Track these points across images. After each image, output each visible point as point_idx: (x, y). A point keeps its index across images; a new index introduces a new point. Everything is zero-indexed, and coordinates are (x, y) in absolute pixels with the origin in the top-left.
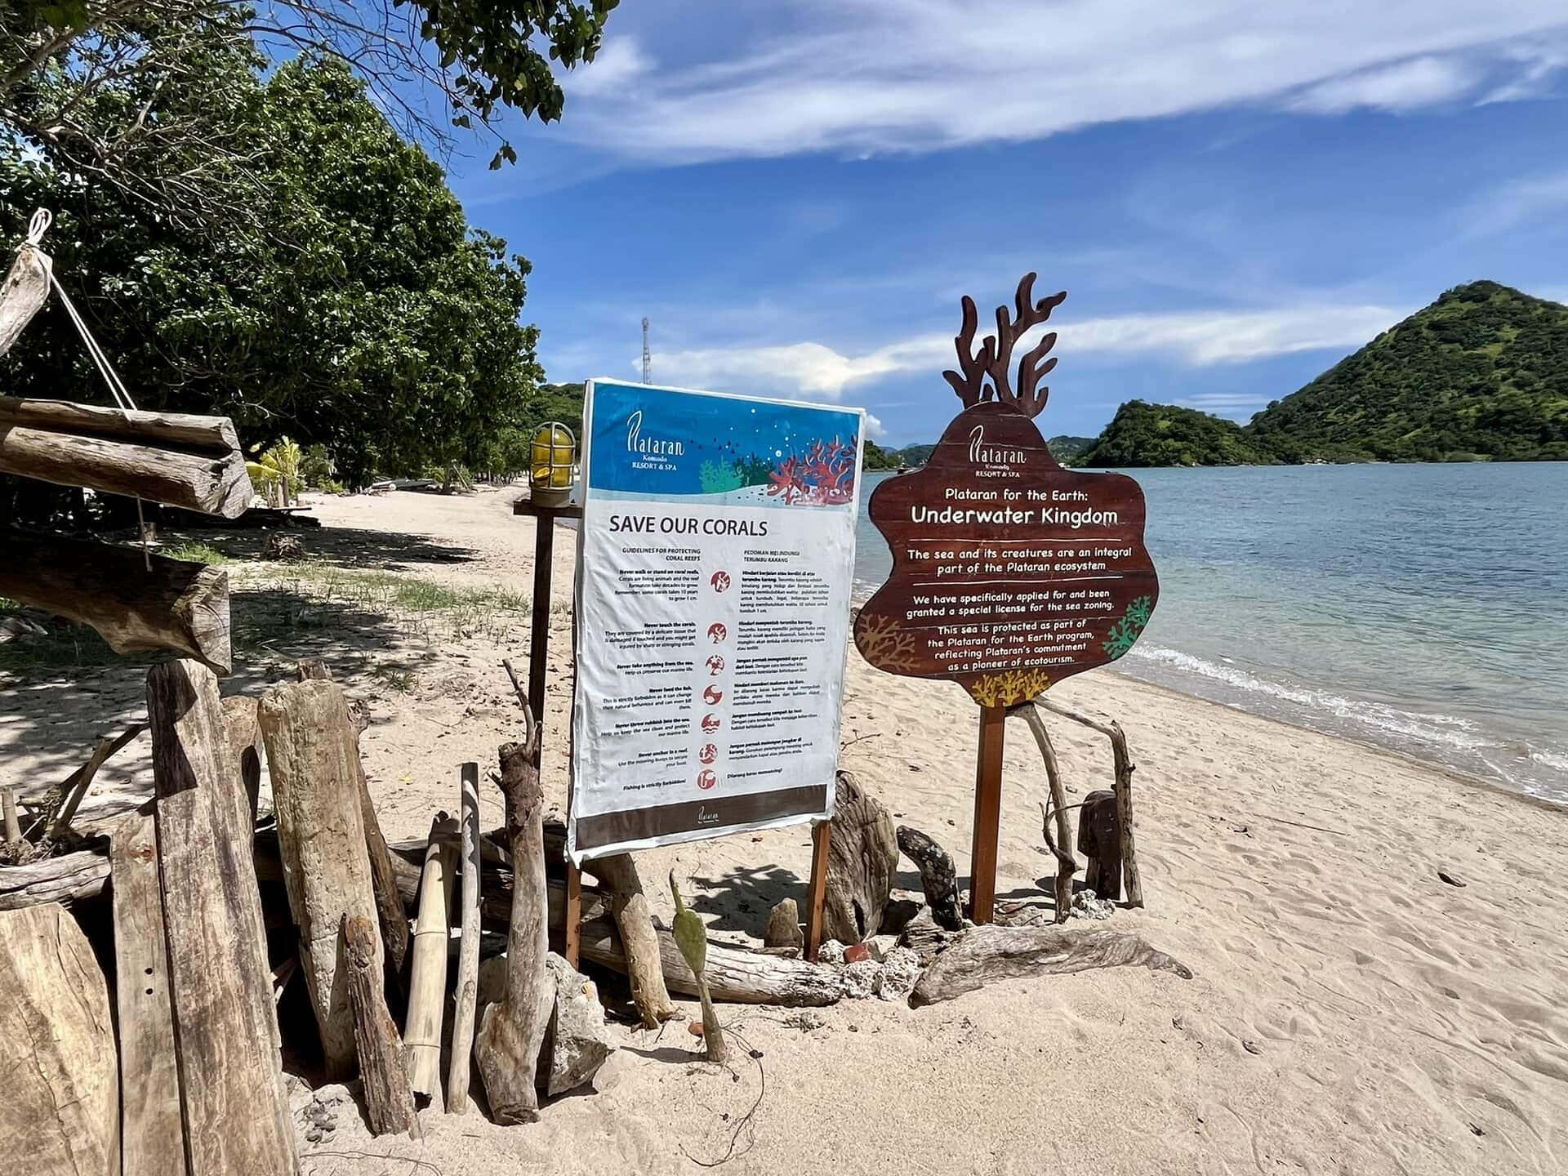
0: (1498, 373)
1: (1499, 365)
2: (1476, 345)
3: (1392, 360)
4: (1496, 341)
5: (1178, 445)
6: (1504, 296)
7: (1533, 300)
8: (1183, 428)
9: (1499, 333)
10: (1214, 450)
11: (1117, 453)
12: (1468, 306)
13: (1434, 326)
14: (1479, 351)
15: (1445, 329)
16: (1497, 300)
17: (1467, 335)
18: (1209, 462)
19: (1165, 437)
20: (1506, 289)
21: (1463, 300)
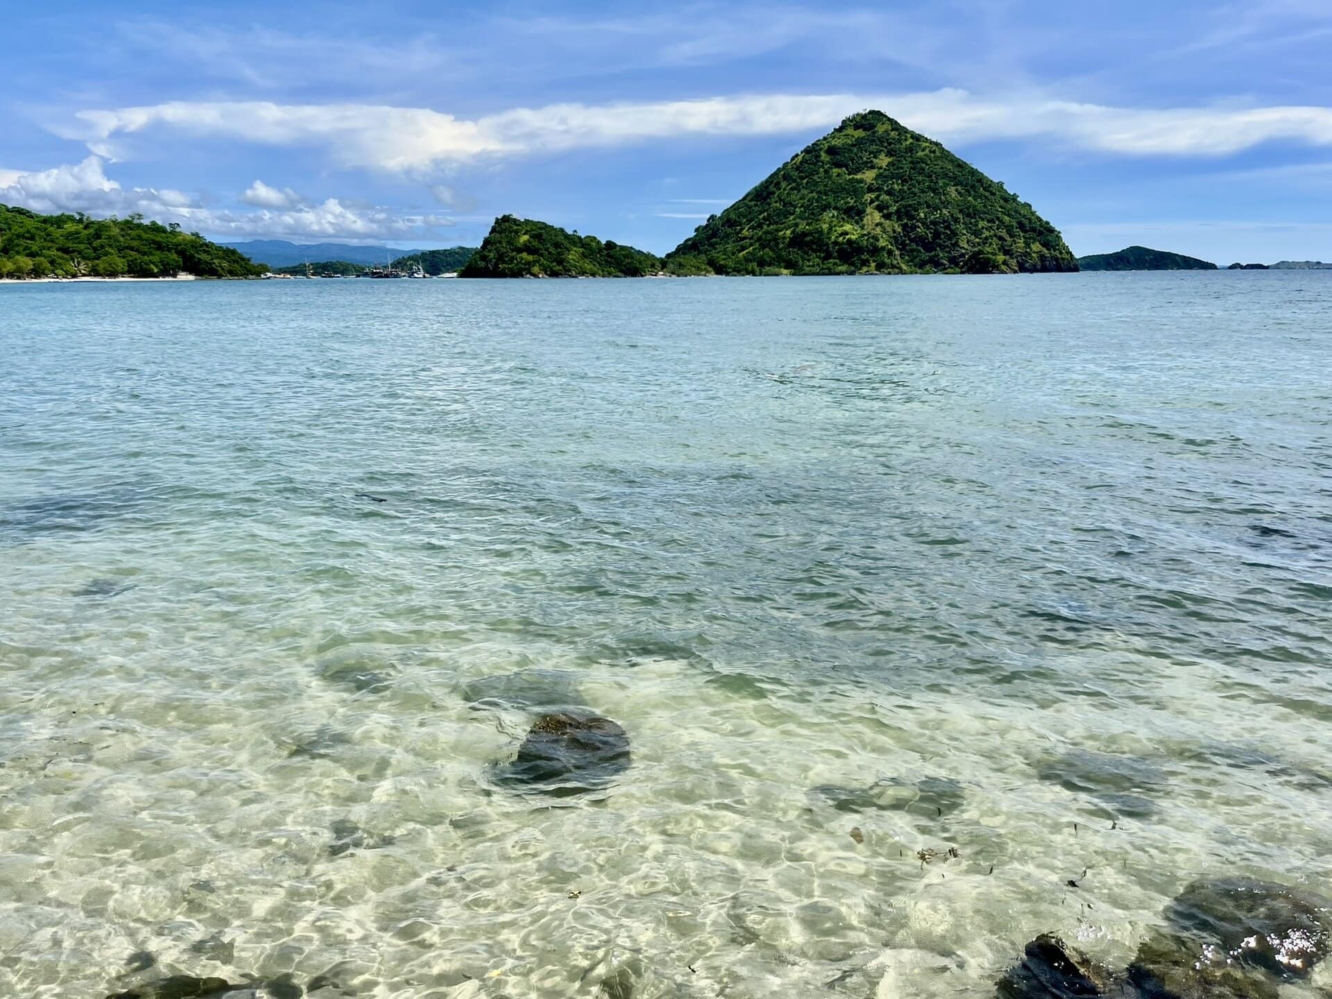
0: (868, 197)
1: (870, 190)
2: (858, 171)
3: (795, 181)
4: (873, 167)
5: (530, 258)
6: (887, 126)
7: (905, 130)
8: (536, 243)
9: (875, 161)
10: (560, 262)
11: (482, 264)
12: (860, 133)
13: (832, 151)
14: (859, 176)
15: (837, 153)
16: (881, 129)
17: (852, 160)
18: (554, 274)
19: (519, 251)
20: (889, 119)
21: (856, 127)
